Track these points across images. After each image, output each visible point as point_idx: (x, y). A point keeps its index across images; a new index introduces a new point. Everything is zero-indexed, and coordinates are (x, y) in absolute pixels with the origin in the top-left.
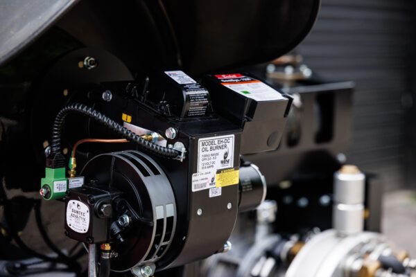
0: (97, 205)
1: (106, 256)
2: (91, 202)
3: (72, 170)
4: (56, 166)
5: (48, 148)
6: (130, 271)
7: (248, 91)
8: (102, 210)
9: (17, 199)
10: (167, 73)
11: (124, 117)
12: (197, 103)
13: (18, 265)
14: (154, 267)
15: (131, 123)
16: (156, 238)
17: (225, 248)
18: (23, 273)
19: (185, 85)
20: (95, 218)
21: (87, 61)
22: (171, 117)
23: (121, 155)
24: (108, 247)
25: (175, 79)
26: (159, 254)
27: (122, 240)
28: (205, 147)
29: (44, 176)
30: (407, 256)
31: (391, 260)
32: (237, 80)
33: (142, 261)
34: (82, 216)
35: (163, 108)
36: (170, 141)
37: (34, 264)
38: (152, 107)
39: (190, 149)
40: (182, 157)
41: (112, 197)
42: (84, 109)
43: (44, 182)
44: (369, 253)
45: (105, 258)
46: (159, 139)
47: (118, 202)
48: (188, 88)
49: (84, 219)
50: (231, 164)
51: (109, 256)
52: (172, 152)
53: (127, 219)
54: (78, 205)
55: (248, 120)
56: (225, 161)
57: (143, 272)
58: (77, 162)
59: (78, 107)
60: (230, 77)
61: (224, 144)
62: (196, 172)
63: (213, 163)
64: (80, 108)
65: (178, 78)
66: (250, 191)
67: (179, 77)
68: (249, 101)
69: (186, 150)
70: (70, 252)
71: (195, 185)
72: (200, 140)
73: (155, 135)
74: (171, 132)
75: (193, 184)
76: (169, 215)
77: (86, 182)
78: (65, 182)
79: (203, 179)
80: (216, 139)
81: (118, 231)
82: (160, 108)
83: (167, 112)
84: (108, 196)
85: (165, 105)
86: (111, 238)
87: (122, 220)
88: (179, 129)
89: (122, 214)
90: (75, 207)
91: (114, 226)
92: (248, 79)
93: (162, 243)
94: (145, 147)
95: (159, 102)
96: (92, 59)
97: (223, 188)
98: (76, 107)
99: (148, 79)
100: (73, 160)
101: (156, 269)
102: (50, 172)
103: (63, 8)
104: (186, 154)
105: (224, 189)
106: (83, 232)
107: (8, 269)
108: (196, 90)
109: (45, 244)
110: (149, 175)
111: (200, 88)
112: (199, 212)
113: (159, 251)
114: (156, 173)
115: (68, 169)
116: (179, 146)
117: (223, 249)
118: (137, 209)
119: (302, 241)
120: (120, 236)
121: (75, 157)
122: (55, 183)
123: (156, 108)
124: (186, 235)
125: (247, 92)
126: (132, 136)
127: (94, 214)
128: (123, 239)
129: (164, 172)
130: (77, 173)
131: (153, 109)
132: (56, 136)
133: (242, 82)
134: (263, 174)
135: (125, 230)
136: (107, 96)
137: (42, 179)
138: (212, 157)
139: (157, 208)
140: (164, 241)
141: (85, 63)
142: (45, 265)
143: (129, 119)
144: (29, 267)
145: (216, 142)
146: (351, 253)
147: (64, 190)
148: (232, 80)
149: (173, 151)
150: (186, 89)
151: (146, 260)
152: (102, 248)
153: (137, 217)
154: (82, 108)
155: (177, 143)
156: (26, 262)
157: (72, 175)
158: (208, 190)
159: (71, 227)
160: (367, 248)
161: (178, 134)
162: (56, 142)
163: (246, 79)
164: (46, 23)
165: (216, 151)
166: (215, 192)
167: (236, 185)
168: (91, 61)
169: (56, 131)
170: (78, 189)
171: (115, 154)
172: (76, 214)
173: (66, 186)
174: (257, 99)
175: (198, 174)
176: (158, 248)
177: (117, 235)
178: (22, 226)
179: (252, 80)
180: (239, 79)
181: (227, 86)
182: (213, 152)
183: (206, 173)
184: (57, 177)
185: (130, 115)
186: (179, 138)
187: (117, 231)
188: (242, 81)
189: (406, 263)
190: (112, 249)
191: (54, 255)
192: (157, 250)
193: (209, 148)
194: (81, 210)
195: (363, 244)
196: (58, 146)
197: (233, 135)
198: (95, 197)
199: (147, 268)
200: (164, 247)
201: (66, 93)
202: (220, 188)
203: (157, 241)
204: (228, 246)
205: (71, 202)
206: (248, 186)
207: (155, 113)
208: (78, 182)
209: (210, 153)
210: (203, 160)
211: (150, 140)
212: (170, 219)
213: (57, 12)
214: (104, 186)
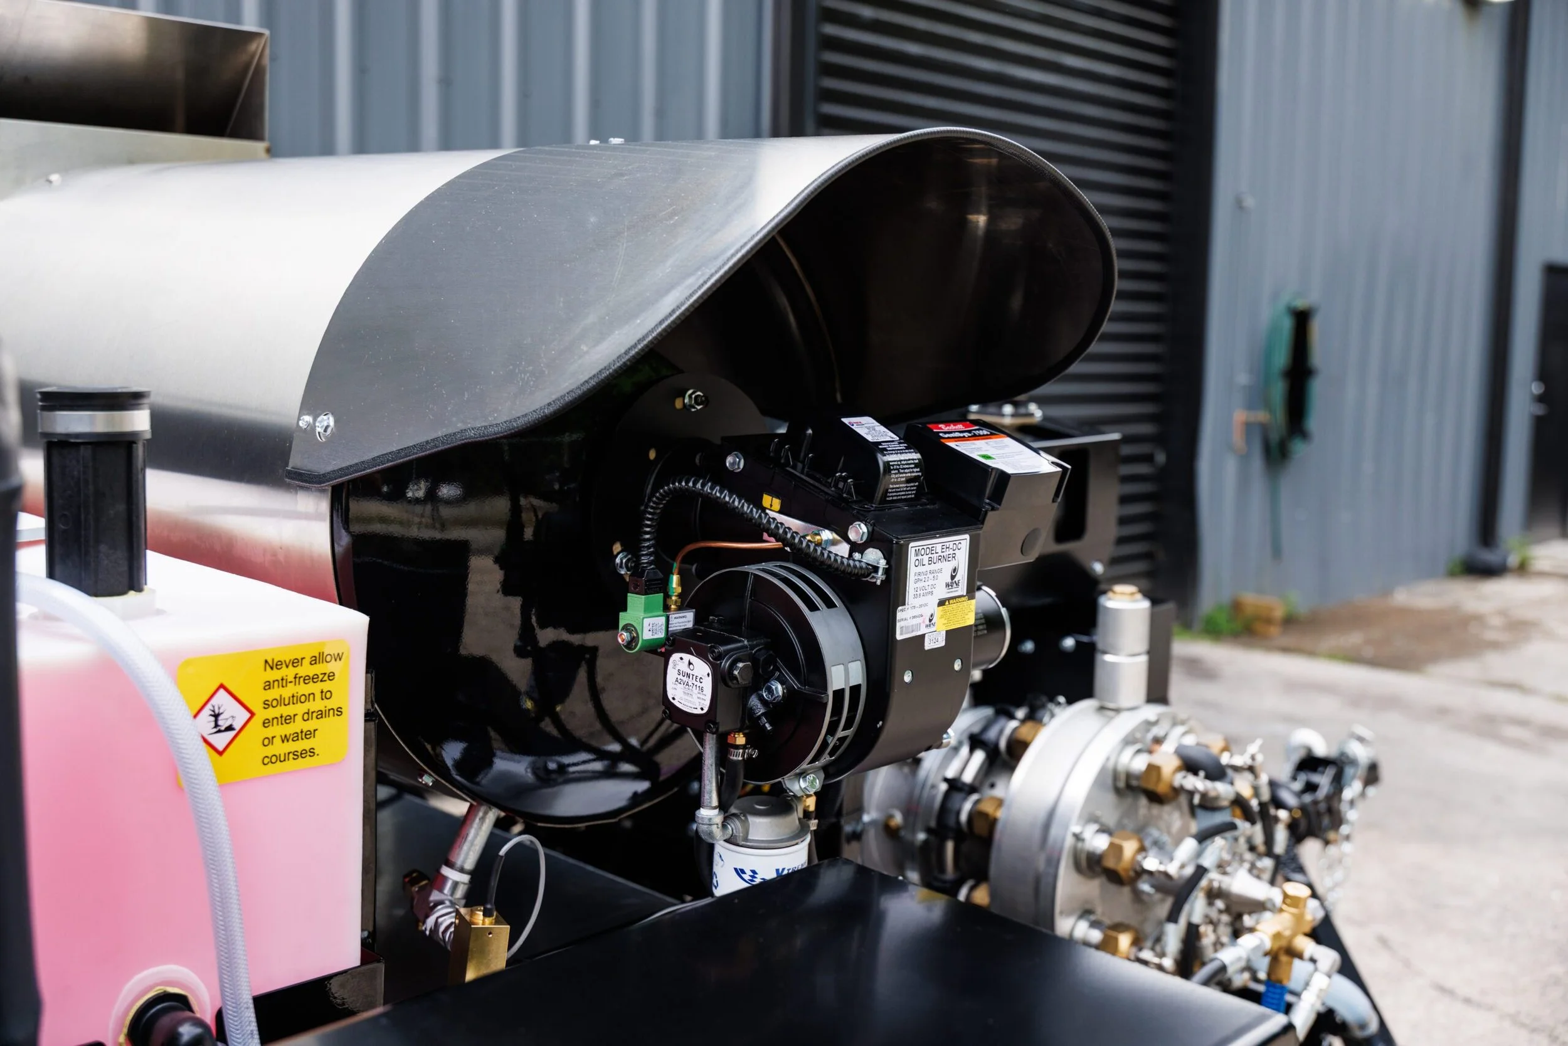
0: (725, 664)
1: (737, 756)
2: (715, 659)
3: (674, 598)
4: (647, 591)
5: (620, 556)
6: (780, 782)
7: (989, 454)
8: (736, 672)
9: (556, 645)
10: (846, 420)
11: (767, 500)
12: (903, 477)
13: (552, 766)
14: (822, 775)
15: (780, 512)
16: (830, 723)
17: (944, 741)
18: (560, 780)
19: (880, 443)
20: (721, 687)
21: (690, 396)
22: (855, 502)
23: (764, 570)
24: (741, 740)
25: (862, 431)
26: (831, 754)
27: (768, 726)
28: (920, 557)
29: (625, 609)
30: (1226, 749)
31: (1197, 754)
32: (966, 435)
33: (804, 765)
34: (698, 684)
35: (841, 485)
36: (855, 547)
37: (584, 762)
38: (820, 482)
39: (893, 563)
40: (880, 577)
41: (752, 648)
42: (707, 489)
43: (624, 619)
44: (1158, 741)
45: (735, 758)
46: (834, 543)
47: (761, 659)
48: (885, 449)
49: (702, 689)
50: (962, 589)
51: (743, 756)
52: (861, 568)
53: (779, 688)
54: (690, 663)
55: (993, 509)
56: (953, 582)
57: (803, 784)
58: (683, 583)
59: (695, 484)
60: (952, 427)
61: (951, 552)
62: (904, 604)
63: (933, 586)
64: (699, 486)
65: (866, 431)
66: (984, 635)
67: (868, 428)
68: (994, 473)
69: (887, 564)
70: (643, 742)
71: (902, 628)
72: (912, 544)
73: (827, 535)
74: (859, 531)
75: (898, 625)
76: (853, 683)
77: (697, 620)
78: (663, 620)
79: (914, 617)
80: (938, 543)
81: (762, 711)
82: (836, 486)
83: (849, 493)
84: (745, 647)
85: (845, 479)
86: (749, 724)
87: (770, 691)
88: (874, 525)
89: (768, 680)
90: (683, 667)
91: (754, 701)
92: (985, 432)
93: (840, 734)
94: (808, 555)
95: (834, 475)
96: (699, 393)
97: (947, 632)
98: (691, 484)
99: (810, 431)
100: (675, 579)
101: (825, 779)
102: (635, 601)
103: (682, 304)
104: (887, 571)
105: (950, 634)
106: (699, 712)
107: (534, 773)
108: (900, 452)
109: (598, 726)
110: (818, 609)
111: (907, 448)
112: (908, 677)
113: (835, 746)
114: (830, 604)
115: (667, 596)
116: (874, 556)
117: (942, 743)
118: (796, 672)
119: (1033, 717)
120: (764, 719)
121: (679, 573)
122: (646, 621)
123: (829, 487)
124: (883, 719)
125: (988, 457)
126: (785, 532)
127: (721, 679)
128: (771, 725)
129: (843, 602)
130: (682, 603)
131: (823, 488)
132: (647, 536)
133: (975, 437)
134: (1003, 606)
135: (775, 710)
136: (734, 462)
137: (622, 614)
138: (931, 576)
139: (834, 669)
140: (844, 729)
141: (687, 400)
142: (598, 766)
143: (777, 503)
144: (572, 769)
145: (939, 548)
146: (1128, 741)
147: (661, 635)
148: (957, 435)
149: (864, 566)
150: (883, 451)
151: (810, 763)
152: (730, 741)
153: (796, 685)
154: (703, 485)
155: (870, 550)
156: (566, 760)
157: (673, 607)
158: (923, 636)
159: (676, 703)
160: (1156, 731)
161: (871, 534)
162: (649, 547)
163: (981, 433)
164: (652, 331)
165: (939, 565)
166: (935, 641)
167: (970, 626)
168: (697, 397)
169: (648, 526)
170: (686, 632)
171: (753, 569)
172: (685, 679)
173: (664, 627)
174: (1010, 470)
175: (906, 606)
176: (832, 741)
177: (759, 718)
178: (563, 693)
179: (992, 434)
180: (969, 432)
181: (952, 444)
182: (933, 567)
183: (921, 606)
184: (648, 609)
185: (778, 497)
186: (873, 541)
187: (760, 710)
188: (975, 435)
189: (1225, 759)
190: (747, 742)
191: (616, 747)
192: (831, 746)
193: (926, 559)
194: (695, 673)
195: (1149, 724)
196: (650, 554)
197: (967, 536)
198: (722, 649)
199: (811, 777)
200: (842, 740)
201: (652, 455)
202: (944, 633)
203: (832, 730)
204: (949, 737)
205: (676, 657)
206: (981, 627)
207: (826, 493)
208: (684, 620)
209: (928, 568)
210: (917, 581)
211: (819, 544)
212: (855, 690)
213: (673, 311)
214: (734, 627)
